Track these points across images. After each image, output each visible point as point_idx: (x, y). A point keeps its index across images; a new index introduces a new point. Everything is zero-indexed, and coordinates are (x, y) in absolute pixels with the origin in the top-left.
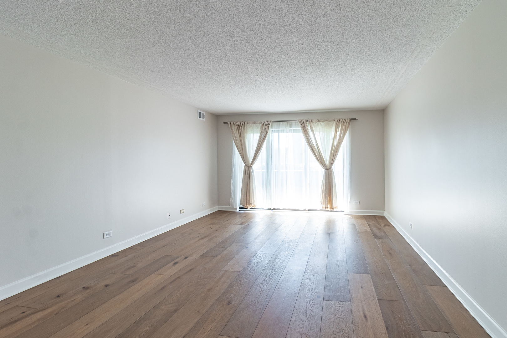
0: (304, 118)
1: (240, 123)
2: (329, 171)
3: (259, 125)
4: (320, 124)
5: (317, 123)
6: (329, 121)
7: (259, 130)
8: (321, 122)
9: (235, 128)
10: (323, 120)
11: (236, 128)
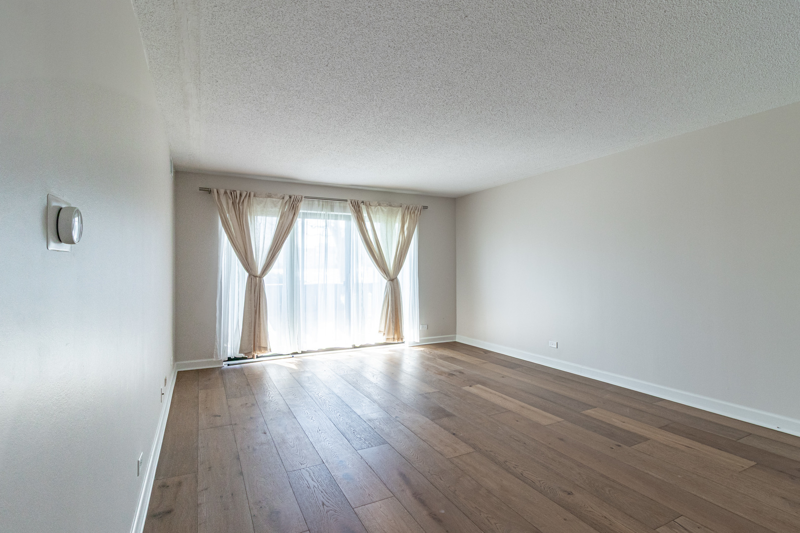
0: (358, 198)
1: (241, 195)
2: (393, 281)
3: (279, 202)
4: (380, 211)
5: (377, 207)
6: (394, 207)
7: (277, 210)
8: (382, 207)
9: (228, 203)
10: (385, 205)
11: (230, 202)
